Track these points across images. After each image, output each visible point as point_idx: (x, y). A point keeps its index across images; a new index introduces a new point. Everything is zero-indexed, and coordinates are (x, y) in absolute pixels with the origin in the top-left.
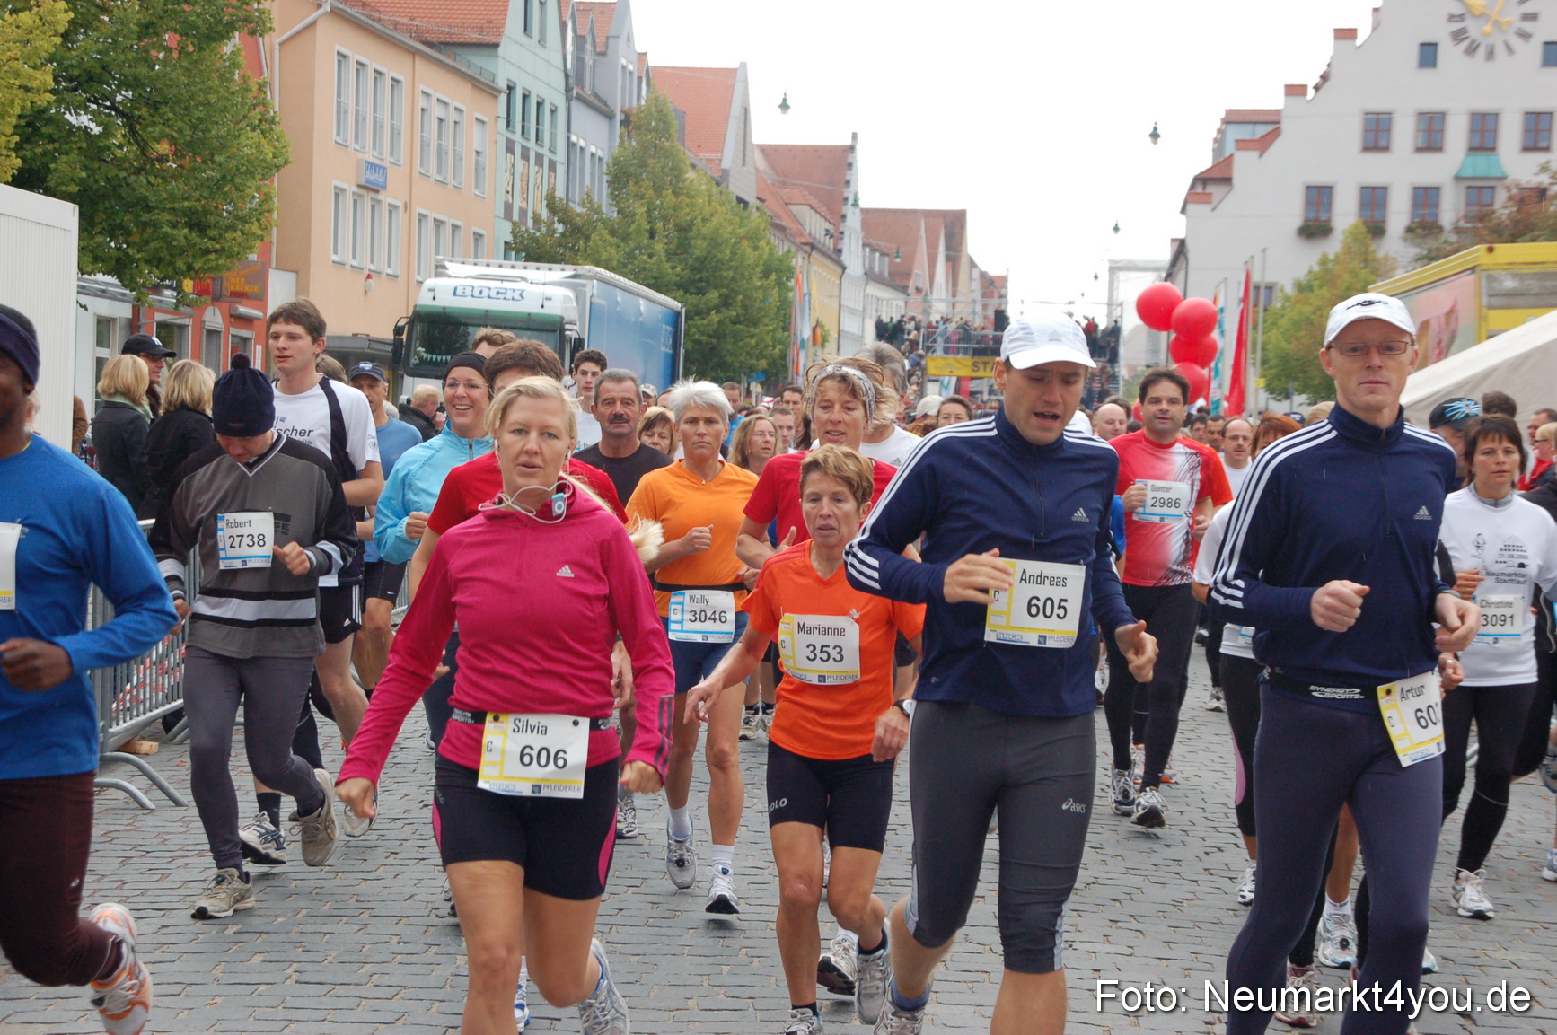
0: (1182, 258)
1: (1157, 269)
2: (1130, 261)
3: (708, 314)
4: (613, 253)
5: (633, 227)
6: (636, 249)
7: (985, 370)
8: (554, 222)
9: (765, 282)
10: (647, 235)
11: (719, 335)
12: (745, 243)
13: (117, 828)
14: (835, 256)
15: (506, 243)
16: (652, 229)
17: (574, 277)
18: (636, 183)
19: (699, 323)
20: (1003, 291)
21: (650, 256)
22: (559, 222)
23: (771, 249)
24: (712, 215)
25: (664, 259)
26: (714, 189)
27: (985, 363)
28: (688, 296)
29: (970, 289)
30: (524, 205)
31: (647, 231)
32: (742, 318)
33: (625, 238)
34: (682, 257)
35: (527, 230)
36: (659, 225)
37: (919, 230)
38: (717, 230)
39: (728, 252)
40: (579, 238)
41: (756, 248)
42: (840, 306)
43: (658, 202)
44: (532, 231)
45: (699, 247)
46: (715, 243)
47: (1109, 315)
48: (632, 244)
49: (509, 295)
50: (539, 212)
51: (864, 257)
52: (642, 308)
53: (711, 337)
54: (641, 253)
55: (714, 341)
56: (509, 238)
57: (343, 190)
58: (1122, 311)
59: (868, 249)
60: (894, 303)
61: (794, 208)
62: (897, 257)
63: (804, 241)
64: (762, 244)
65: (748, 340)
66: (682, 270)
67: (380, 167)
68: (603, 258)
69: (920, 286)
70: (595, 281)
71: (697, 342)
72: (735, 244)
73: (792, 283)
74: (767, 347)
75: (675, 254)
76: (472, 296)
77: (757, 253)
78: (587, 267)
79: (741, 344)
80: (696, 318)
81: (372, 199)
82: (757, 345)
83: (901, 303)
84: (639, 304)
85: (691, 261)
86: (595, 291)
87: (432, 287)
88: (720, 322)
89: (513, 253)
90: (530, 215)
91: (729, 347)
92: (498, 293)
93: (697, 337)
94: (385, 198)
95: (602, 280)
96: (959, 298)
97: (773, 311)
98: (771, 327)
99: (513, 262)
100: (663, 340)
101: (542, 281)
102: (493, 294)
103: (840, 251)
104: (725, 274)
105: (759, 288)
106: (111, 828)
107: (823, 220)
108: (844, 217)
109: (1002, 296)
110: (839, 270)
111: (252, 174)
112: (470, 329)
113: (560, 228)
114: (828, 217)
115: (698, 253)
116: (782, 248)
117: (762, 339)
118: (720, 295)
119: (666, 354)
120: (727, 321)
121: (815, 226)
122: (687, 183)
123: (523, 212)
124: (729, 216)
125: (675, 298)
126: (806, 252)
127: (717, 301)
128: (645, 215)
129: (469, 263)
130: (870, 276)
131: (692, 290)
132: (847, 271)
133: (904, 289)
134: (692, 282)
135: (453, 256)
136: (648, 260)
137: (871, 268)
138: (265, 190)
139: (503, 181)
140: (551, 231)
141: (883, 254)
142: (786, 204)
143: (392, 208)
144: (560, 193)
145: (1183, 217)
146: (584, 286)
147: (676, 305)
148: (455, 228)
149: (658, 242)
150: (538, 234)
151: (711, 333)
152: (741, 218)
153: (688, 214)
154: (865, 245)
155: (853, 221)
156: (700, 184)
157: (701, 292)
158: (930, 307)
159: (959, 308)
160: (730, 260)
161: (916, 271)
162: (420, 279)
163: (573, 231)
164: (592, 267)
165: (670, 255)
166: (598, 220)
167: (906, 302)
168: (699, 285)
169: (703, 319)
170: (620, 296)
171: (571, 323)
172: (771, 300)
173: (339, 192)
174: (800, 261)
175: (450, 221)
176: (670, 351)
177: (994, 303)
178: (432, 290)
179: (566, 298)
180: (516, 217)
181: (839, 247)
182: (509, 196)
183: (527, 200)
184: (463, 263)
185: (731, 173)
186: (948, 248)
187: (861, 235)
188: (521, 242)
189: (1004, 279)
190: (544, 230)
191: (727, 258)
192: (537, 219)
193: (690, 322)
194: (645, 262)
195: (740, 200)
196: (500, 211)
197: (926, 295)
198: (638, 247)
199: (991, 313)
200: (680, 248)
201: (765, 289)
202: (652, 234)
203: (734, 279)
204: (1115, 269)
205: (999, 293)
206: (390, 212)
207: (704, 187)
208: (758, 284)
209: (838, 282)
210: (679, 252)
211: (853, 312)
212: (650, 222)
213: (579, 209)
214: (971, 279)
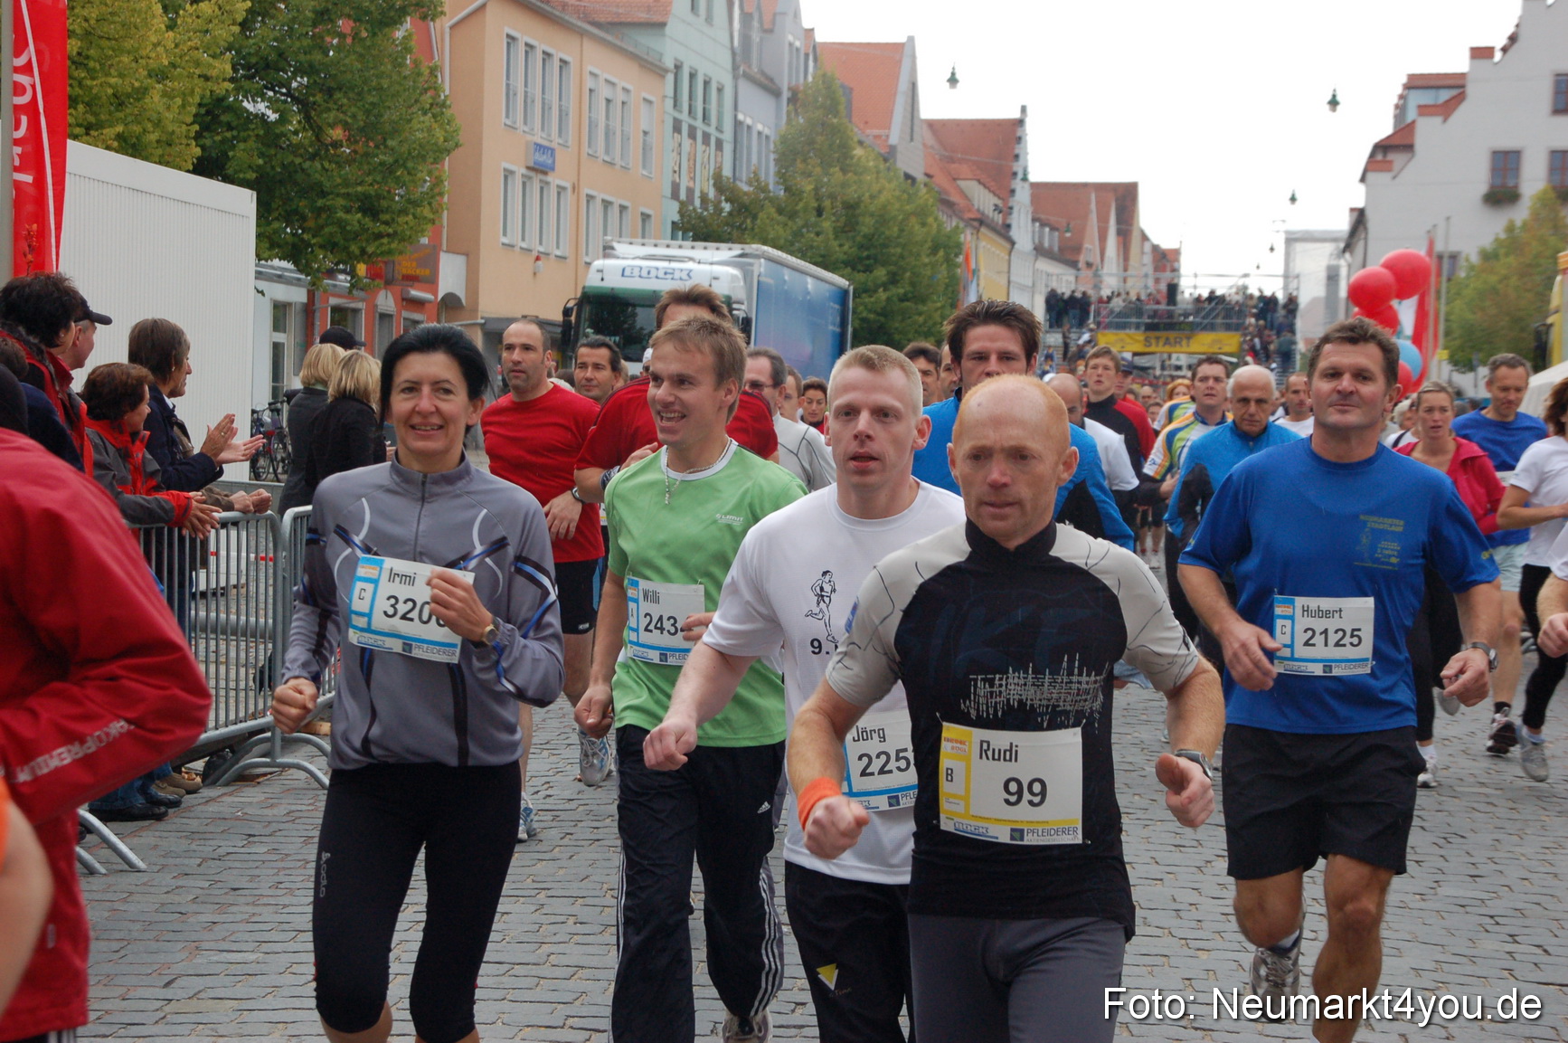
0: (1361, 228)
1: (1335, 240)
2: (1307, 232)
3: (875, 291)
4: (783, 233)
5: (801, 205)
6: (803, 227)
7: (1157, 345)
8: (720, 202)
9: (934, 259)
10: (815, 213)
11: (885, 313)
12: (913, 220)
13: (299, 808)
14: (1004, 231)
15: (673, 223)
16: (819, 206)
17: (741, 256)
18: (804, 161)
19: (867, 300)
20: (1176, 265)
21: (818, 234)
22: (727, 201)
23: (939, 225)
24: (880, 192)
25: (831, 236)
26: (882, 166)
27: (1158, 338)
28: (856, 274)
29: (1142, 263)
30: (691, 184)
31: (814, 208)
32: (910, 295)
33: (793, 215)
34: (850, 234)
35: (695, 210)
36: (827, 203)
37: (1089, 204)
38: (884, 207)
39: (896, 229)
40: (746, 218)
41: (924, 224)
42: (1009, 282)
43: (825, 180)
44: (699, 211)
45: (867, 225)
46: (883, 219)
47: (1285, 287)
48: (800, 222)
49: (677, 275)
50: (706, 191)
51: (1033, 232)
52: (810, 286)
53: (878, 314)
54: (808, 231)
55: (882, 319)
56: (677, 218)
57: (512, 172)
58: (1299, 283)
59: (1037, 224)
60: (1065, 278)
61: (962, 183)
62: (1067, 231)
63: (973, 216)
64: (930, 220)
65: (916, 317)
66: (850, 248)
67: (548, 148)
68: (771, 236)
69: (1091, 260)
70: (762, 260)
71: (864, 320)
72: (903, 220)
73: (961, 259)
74: (935, 324)
75: (843, 232)
76: (640, 276)
77: (925, 230)
78: (754, 246)
79: (909, 321)
80: (864, 295)
81: (541, 181)
82: (925, 322)
83: (1072, 279)
84: (807, 283)
85: (859, 239)
86: (762, 270)
87: (600, 268)
88: (888, 299)
89: (680, 233)
90: (697, 194)
91: (897, 325)
92: (666, 273)
93: (864, 315)
94: (554, 180)
95: (770, 259)
96: (1129, 273)
97: (941, 288)
98: (939, 305)
99: (680, 242)
100: (830, 318)
101: (710, 260)
102: (661, 274)
103: (1008, 226)
104: (892, 251)
105: (926, 265)
106: (294, 808)
107: (991, 195)
108: (1013, 191)
109: (1175, 270)
110: (1008, 246)
111: (423, 158)
112: (639, 310)
113: (727, 207)
114: (997, 192)
115: (865, 230)
116: (950, 224)
117: (930, 317)
118: (888, 273)
119: (834, 332)
120: (895, 299)
121: (984, 201)
122: (855, 160)
123: (690, 191)
124: (897, 193)
125: (842, 276)
126: (974, 228)
127: (884, 279)
128: (813, 193)
129: (637, 244)
130: (1040, 251)
131: (860, 267)
132: (1016, 246)
133: (1073, 264)
134: (860, 259)
135: (620, 236)
136: (815, 238)
137: (1041, 243)
138: (436, 173)
139: (670, 161)
140: (719, 210)
141: (1053, 229)
142: (955, 179)
143: (561, 189)
144: (727, 172)
145: (1362, 188)
146: (751, 265)
147: (843, 282)
148: (623, 208)
149: (825, 219)
150: (705, 213)
151: (879, 310)
152: (909, 194)
153: (855, 191)
154: (1034, 220)
155: (1022, 196)
156: (868, 161)
157: (868, 269)
158: (1101, 282)
159: (1130, 282)
160: (898, 237)
161: (1087, 245)
162: (588, 260)
163: (740, 210)
164: (759, 246)
165: (840, 232)
166: (765, 199)
167: (1077, 277)
168: (868, 262)
169: (871, 297)
170: (787, 275)
171: (738, 303)
172: (940, 276)
173: (508, 174)
174: (969, 237)
175: (617, 201)
176: (838, 330)
177: (1166, 277)
178: (600, 271)
179: (734, 277)
180: (683, 196)
181: (1008, 222)
182: (677, 175)
183: (693, 179)
184: (631, 243)
185: (899, 149)
186: (1119, 221)
187: (1030, 210)
188: (689, 222)
189: (1177, 252)
190: (711, 209)
191: (895, 235)
192: (704, 198)
193: (858, 300)
194: (812, 240)
195: (907, 176)
196: (668, 191)
197: (1097, 270)
198: (806, 225)
199: (1163, 287)
200: (848, 227)
201: (933, 265)
202: (819, 212)
203: (902, 257)
204: (1292, 240)
205: (1172, 266)
206: (559, 193)
207: (871, 164)
208: (927, 260)
209: (1007, 257)
210: (847, 229)
211: (1022, 288)
212: (817, 200)
213: (746, 188)
214: (1143, 253)
